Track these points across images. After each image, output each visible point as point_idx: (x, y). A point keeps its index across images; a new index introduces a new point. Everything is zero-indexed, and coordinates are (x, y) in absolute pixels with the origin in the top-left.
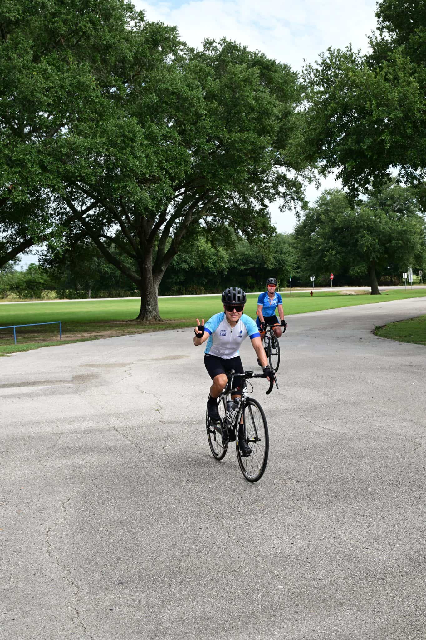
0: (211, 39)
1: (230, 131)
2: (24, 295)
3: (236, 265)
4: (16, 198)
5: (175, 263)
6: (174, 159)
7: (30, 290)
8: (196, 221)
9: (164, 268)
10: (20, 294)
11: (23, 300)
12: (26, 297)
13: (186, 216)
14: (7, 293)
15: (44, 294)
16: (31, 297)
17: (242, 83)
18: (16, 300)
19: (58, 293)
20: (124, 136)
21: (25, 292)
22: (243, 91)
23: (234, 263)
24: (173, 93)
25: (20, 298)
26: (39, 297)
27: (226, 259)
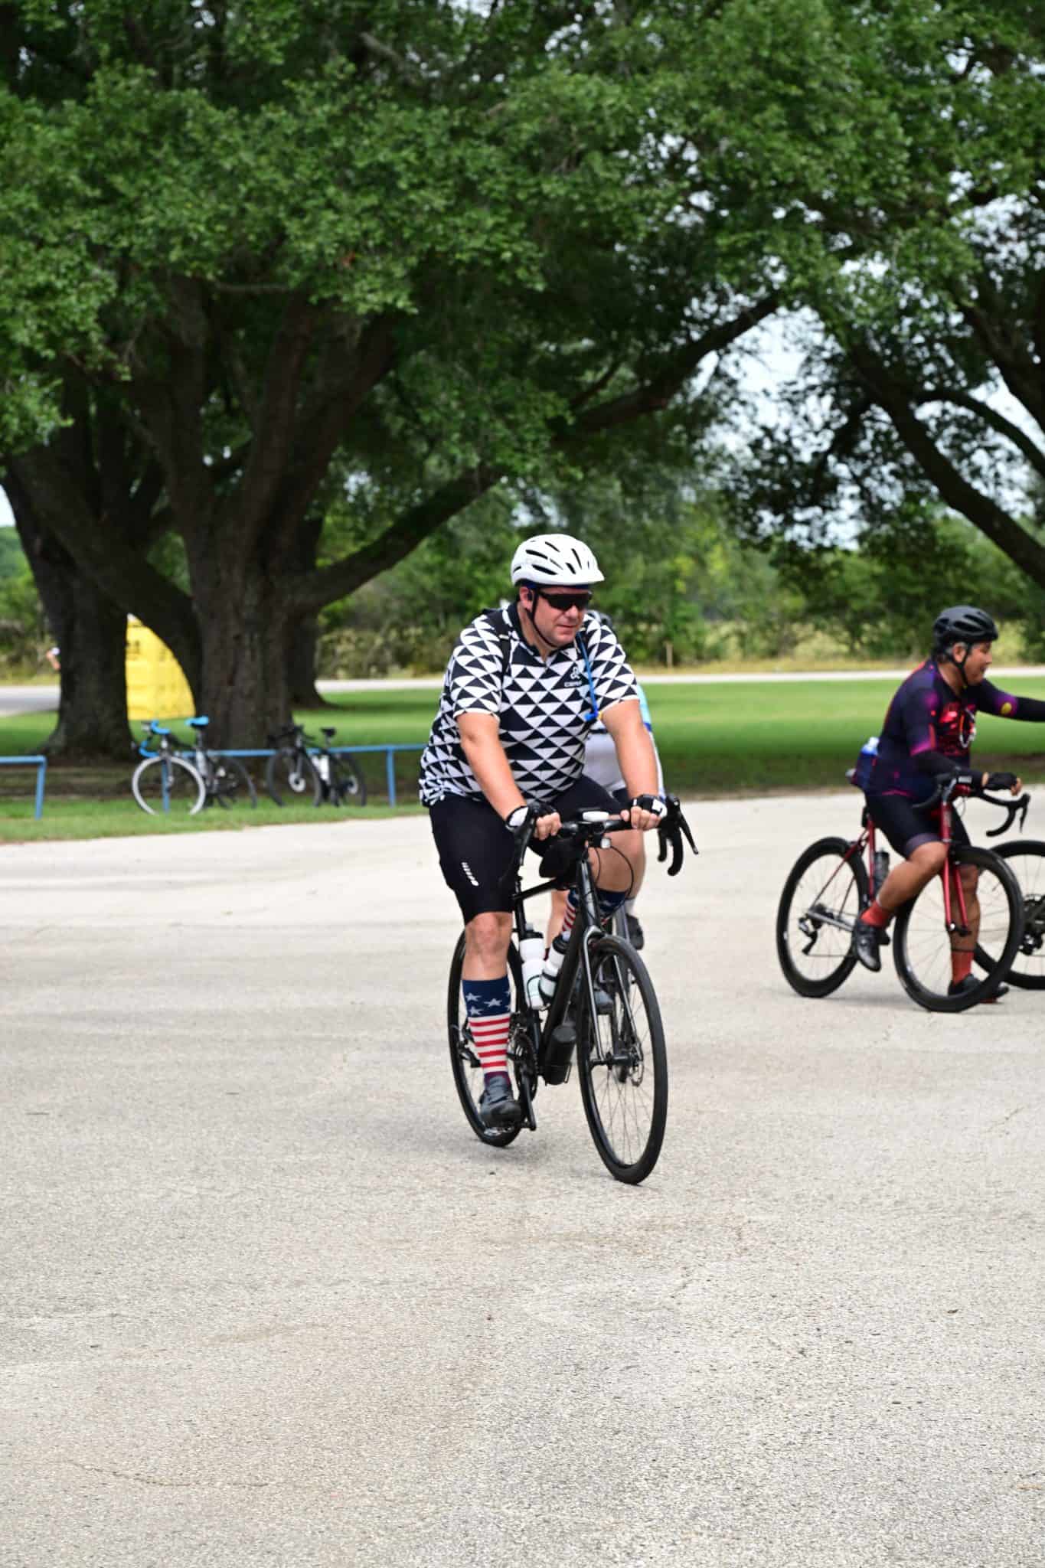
2: (871, 644)
4: (364, 300)
7: (901, 621)
10: (855, 633)
11: (868, 665)
14: (796, 627)
18: (831, 664)
21: (875, 625)
25: (852, 653)
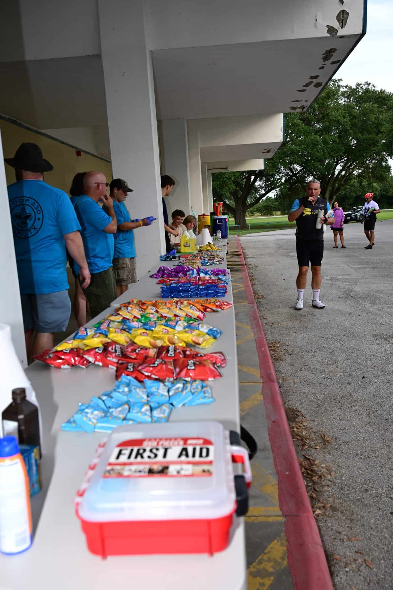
0: (360, 83)
1: (362, 135)
3: (385, 193)
5: (347, 193)
6: (335, 150)
8: (351, 173)
9: (335, 197)
12: (264, 215)
13: (346, 171)
15: (274, 213)
16: (267, 215)
17: (369, 112)
19: (281, 212)
20: (313, 144)
22: (369, 116)
23: (384, 191)
24: (336, 121)
26: (271, 214)
27: (378, 190)
